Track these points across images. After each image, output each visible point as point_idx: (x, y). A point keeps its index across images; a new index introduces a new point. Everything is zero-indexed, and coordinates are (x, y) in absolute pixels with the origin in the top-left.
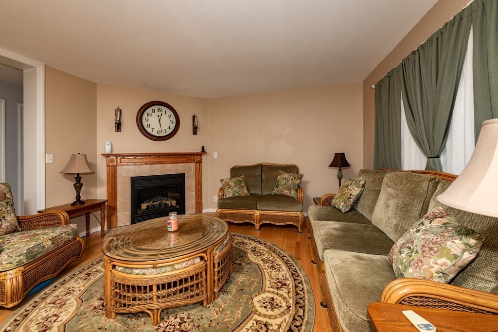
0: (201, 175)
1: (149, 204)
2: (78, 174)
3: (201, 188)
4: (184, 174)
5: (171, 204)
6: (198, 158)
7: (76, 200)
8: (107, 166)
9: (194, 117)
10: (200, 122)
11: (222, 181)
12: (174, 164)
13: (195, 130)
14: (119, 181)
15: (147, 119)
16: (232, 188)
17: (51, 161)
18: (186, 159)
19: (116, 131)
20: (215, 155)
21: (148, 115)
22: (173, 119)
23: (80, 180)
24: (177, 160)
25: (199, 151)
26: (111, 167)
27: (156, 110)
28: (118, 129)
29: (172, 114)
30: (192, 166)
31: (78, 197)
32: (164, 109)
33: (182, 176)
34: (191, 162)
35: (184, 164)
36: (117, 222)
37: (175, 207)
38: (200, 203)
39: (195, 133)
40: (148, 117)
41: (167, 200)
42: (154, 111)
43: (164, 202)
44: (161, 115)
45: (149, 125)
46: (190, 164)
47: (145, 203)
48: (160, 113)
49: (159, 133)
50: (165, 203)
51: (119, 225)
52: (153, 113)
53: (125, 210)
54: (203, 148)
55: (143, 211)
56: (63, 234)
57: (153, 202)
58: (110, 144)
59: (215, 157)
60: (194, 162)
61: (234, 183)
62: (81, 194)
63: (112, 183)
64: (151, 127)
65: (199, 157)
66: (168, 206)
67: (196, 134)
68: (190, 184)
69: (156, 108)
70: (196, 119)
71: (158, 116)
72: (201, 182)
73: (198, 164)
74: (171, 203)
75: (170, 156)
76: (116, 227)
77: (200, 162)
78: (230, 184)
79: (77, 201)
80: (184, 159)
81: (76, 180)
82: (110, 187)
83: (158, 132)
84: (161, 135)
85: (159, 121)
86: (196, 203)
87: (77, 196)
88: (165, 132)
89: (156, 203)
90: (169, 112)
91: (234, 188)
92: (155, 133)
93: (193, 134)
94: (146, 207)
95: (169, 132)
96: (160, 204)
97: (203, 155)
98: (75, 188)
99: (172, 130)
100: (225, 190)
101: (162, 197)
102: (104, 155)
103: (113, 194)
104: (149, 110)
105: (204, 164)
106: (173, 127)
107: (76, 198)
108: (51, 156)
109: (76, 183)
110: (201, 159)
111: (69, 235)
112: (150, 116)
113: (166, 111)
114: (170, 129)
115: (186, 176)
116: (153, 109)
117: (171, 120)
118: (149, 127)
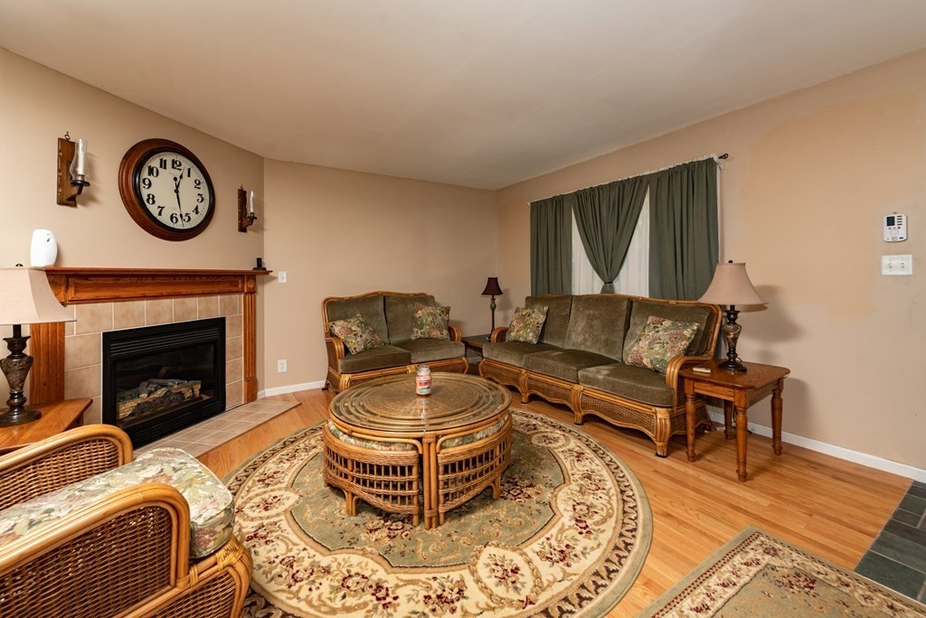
0: (255, 320)
3: (255, 347)
4: (225, 318)
6: (248, 285)
9: (242, 193)
12: (202, 298)
15: (147, 182)
18: (228, 284)
19: (61, 204)
20: (282, 277)
21: (151, 171)
22: (204, 190)
24: (211, 287)
25: (249, 266)
27: (169, 164)
29: (201, 178)
30: (239, 299)
32: (186, 164)
33: (220, 323)
34: (237, 292)
35: (223, 297)
37: (200, 398)
38: (252, 380)
39: (243, 228)
40: (151, 178)
42: (163, 164)
44: (181, 177)
45: (152, 198)
46: (234, 296)
48: (178, 173)
49: (175, 220)
52: (163, 170)
54: (259, 261)
59: (281, 281)
60: (242, 292)
64: (157, 204)
65: (251, 280)
67: (246, 232)
68: (234, 338)
69: (167, 157)
71: (175, 179)
72: (255, 335)
73: (248, 297)
77: (252, 292)
80: (223, 285)
83: (172, 217)
84: (178, 226)
85: (177, 191)
86: (246, 381)
88: (187, 219)
90: (196, 174)
92: (165, 219)
93: (240, 231)
95: (195, 220)
99: (201, 218)
104: (154, 162)
106: (203, 209)
110: (255, 288)
112: (155, 174)
113: (189, 170)
114: (197, 213)
115: (227, 322)
116: (161, 160)
117: (200, 192)
118: (154, 202)
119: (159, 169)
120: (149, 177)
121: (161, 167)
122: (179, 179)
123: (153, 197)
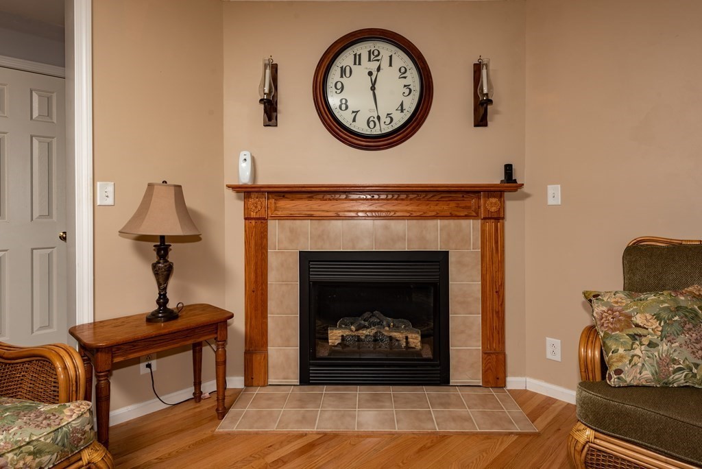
0: (502, 262)
1: (347, 333)
2: (162, 238)
3: (502, 304)
4: (448, 252)
5: (407, 343)
6: (492, 204)
7: (156, 307)
8: (246, 219)
9: (478, 68)
10: (499, 84)
11: (591, 298)
12: (414, 222)
13: (482, 111)
14: (273, 260)
15: (339, 86)
16: (652, 345)
17: (110, 201)
18: (453, 204)
19: (266, 125)
20: (554, 194)
21: (343, 71)
22: (413, 79)
23: (166, 253)
24: (424, 208)
25: (497, 178)
26: (253, 222)
27: (364, 57)
28: (270, 119)
29: (409, 64)
30: (471, 228)
31: (163, 300)
32: (386, 50)
33: (441, 259)
34: (467, 217)
35: (446, 222)
36: (266, 373)
37: (419, 353)
38: (497, 354)
39: (481, 120)
40: (344, 80)
41: (396, 328)
42: (357, 60)
43: (386, 332)
44: (379, 69)
45: (344, 105)
46: (464, 223)
47: (340, 327)
48: (374, 65)
49: (372, 124)
50: (391, 338)
51: (271, 381)
52: (357, 66)
53: (287, 343)
54: (509, 169)
55: (333, 351)
56: (10, 456)
57: (357, 330)
58: (249, 160)
59: (551, 201)
60: (476, 217)
61: (658, 317)
62: (168, 290)
63: (256, 263)
64: (351, 109)
65: (494, 200)
66: (400, 346)
67: (486, 125)
69: (363, 49)
70: (484, 72)
71: (370, 74)
72: (502, 285)
73: (490, 225)
74: (407, 338)
75: (403, 196)
76: (265, 385)
77: (498, 217)
78: (638, 319)
79: (158, 312)
80: (444, 207)
81: (158, 253)
82: (253, 276)
83: (368, 123)
84: (376, 131)
85: (373, 88)
86: (484, 353)
87: (160, 298)
88: (388, 120)
89: (365, 332)
90: (401, 59)
91: (664, 347)
92: (360, 127)
93: (476, 125)
94: (339, 341)
95: (400, 119)
96: (375, 335)
97: (506, 194)
98: (156, 274)
99: (408, 115)
100: (609, 343)
101: (382, 317)
102: (237, 189)
103: (259, 293)
104: (346, 59)
105: (509, 225)
106: (411, 104)
107: (158, 302)
108: (110, 188)
109: (158, 263)
110: (502, 209)
111: (36, 453)
112: (348, 74)
113: (391, 57)
114: (402, 111)
115: (452, 259)
116: (355, 55)
117: (406, 82)
118: (347, 108)
119: (354, 68)
120: (341, 80)
121: (355, 64)
122: (375, 73)
123: (346, 101)
